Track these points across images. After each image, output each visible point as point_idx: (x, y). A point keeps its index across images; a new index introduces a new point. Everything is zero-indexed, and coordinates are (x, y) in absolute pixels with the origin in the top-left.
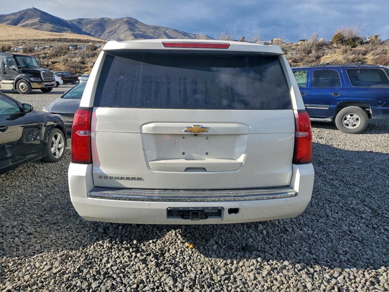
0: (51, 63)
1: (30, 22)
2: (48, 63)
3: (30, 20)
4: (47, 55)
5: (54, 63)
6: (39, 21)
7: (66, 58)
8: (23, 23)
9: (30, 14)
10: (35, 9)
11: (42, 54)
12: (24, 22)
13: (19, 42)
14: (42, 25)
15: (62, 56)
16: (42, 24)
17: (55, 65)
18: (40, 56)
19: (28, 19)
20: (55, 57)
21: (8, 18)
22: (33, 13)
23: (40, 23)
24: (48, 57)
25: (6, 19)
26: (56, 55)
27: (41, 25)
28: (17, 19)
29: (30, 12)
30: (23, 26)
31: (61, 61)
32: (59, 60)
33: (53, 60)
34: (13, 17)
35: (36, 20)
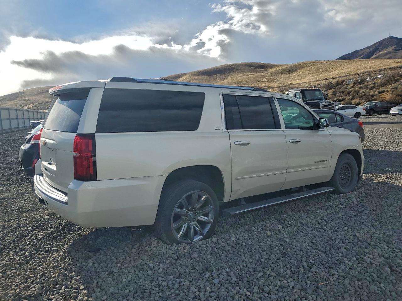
0: (378, 93)
1: (384, 51)
2: (374, 93)
3: (384, 50)
4: (376, 85)
5: (380, 93)
6: (394, 49)
7: (396, 86)
8: (377, 55)
9: (385, 44)
10: (391, 37)
11: (370, 85)
12: (378, 53)
13: (365, 74)
14: (397, 53)
15: (393, 85)
16: (397, 51)
17: (381, 95)
18: (368, 87)
19: (382, 49)
20: (384, 87)
21: (362, 52)
22: (389, 42)
23: (395, 51)
24: (377, 86)
25: (360, 53)
26: (385, 84)
27: (395, 53)
28: (371, 52)
29: (385, 42)
30: (376, 58)
31: (389, 90)
32: (387, 89)
33: (380, 90)
34: (368, 50)
35: (390, 49)
